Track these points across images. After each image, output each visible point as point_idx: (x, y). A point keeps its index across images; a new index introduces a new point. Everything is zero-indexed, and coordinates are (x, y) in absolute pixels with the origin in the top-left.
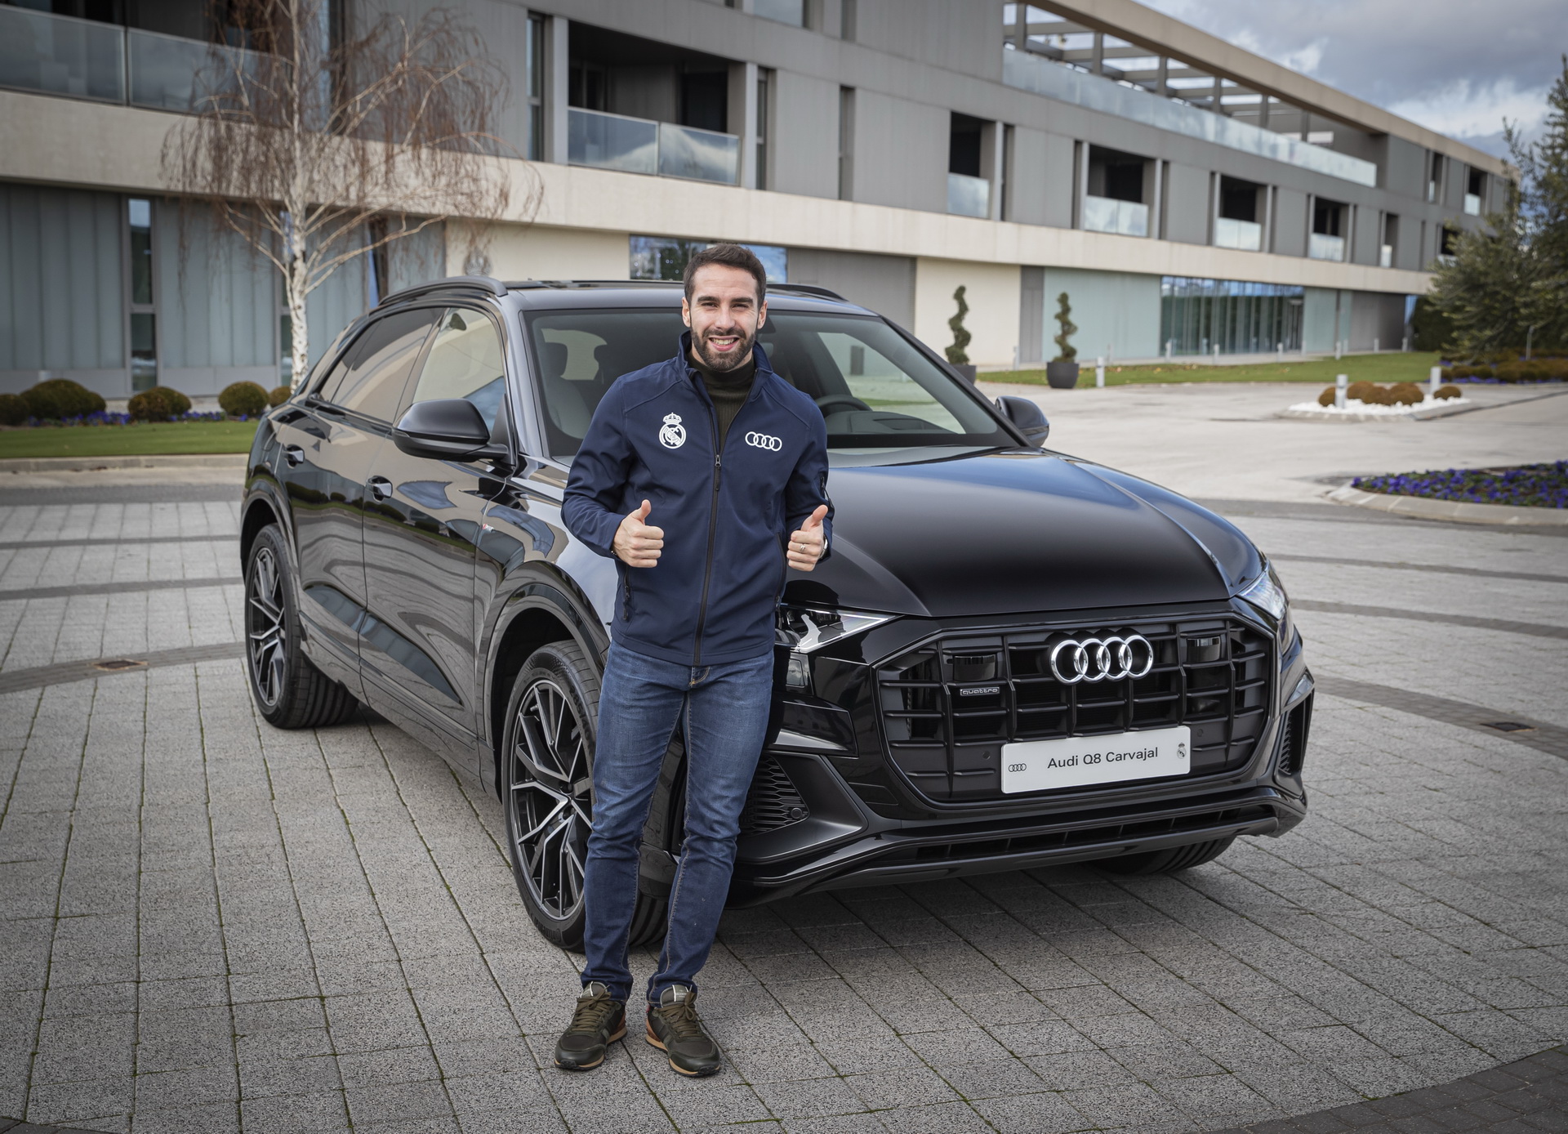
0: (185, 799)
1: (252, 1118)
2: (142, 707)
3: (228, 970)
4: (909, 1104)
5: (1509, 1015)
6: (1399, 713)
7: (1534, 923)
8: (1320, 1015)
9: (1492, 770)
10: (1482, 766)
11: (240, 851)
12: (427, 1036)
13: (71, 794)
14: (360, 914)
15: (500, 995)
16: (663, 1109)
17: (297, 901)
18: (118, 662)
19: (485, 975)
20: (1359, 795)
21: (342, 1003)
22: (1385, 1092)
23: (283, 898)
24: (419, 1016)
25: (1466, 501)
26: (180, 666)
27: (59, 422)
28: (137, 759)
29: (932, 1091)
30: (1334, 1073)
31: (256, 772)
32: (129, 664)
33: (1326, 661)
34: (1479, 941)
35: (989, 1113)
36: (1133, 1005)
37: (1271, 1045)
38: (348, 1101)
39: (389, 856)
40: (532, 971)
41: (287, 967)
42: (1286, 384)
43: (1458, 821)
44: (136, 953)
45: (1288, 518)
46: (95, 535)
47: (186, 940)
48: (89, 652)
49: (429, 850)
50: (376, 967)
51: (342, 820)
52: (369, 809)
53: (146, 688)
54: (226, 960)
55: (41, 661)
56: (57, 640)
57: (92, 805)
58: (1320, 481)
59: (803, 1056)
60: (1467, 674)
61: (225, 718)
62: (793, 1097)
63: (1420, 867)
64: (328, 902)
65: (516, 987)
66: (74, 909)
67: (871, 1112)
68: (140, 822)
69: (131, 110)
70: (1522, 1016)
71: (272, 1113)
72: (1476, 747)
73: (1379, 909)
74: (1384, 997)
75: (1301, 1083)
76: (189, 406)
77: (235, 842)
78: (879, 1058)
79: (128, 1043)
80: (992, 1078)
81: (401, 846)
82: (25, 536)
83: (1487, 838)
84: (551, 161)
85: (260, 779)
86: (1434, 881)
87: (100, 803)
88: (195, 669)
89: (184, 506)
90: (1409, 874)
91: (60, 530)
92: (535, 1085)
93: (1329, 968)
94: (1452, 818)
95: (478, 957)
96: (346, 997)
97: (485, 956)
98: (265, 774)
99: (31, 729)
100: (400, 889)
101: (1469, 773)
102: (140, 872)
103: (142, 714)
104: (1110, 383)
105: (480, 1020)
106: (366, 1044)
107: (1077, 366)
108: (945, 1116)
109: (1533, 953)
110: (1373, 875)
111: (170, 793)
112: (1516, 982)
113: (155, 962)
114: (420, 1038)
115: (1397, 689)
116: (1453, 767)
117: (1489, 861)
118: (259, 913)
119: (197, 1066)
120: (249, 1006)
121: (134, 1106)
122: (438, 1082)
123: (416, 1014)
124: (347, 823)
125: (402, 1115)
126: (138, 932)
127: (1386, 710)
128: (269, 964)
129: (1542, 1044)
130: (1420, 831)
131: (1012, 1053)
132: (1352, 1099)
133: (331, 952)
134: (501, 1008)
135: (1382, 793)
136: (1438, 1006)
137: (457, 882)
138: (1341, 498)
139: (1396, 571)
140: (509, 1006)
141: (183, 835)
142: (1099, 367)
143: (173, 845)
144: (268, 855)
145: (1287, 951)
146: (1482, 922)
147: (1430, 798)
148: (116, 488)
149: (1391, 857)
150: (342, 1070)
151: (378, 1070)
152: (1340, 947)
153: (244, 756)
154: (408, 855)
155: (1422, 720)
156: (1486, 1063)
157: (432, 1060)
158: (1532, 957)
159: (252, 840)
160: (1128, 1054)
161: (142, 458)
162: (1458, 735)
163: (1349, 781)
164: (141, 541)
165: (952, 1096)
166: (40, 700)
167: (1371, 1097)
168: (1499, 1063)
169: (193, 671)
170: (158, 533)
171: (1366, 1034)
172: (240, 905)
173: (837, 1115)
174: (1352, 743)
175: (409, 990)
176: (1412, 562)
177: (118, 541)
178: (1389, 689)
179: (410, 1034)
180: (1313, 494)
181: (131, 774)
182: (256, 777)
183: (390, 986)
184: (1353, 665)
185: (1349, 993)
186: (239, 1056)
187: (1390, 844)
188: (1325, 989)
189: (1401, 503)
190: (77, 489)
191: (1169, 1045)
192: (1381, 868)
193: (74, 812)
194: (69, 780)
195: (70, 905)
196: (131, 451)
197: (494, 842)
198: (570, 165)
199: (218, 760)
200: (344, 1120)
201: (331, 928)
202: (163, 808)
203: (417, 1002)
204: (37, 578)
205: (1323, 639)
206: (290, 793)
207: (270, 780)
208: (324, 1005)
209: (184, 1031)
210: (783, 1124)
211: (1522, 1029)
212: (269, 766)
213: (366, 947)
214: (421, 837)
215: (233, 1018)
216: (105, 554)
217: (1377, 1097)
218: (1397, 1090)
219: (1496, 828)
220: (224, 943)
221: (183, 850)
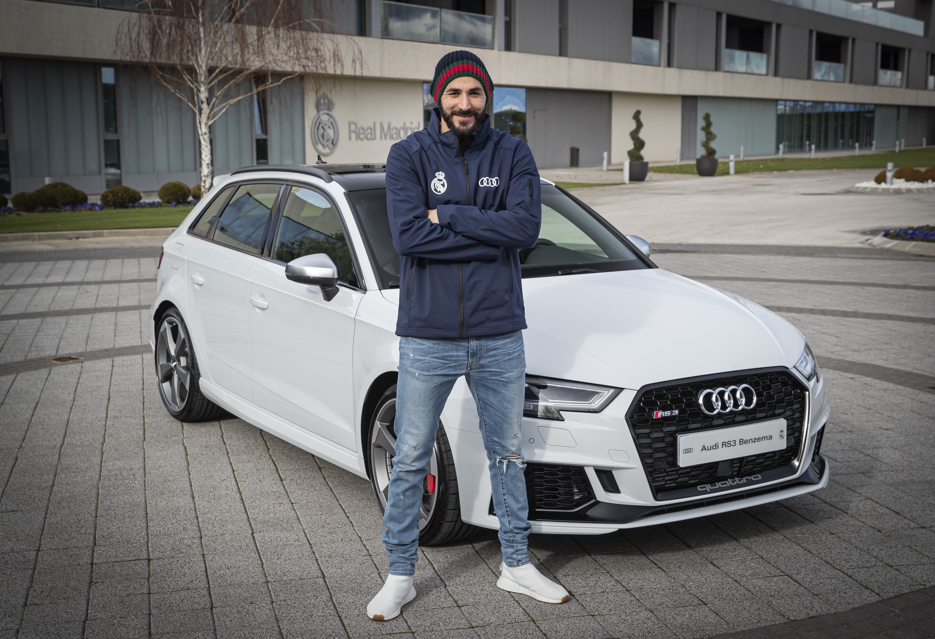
0: (90, 441)
1: (91, 631)
2: (75, 385)
3: (95, 543)
4: (498, 623)
5: (896, 569)
6: (877, 381)
7: (929, 512)
8: (772, 570)
9: (928, 417)
10: (922, 414)
11: (117, 472)
12: (208, 582)
13: (21, 438)
14: (182, 510)
15: (258, 557)
16: (344, 625)
17: (146, 502)
18: (66, 358)
19: (252, 546)
20: (835, 433)
21: (160, 563)
22: (803, 616)
23: (138, 500)
24: (206, 571)
26: (104, 360)
27: (57, 209)
28: (66, 417)
29: (513, 616)
30: (772, 604)
31: (137, 424)
32: (72, 359)
33: (837, 348)
34: (889, 524)
35: (546, 628)
36: (654, 563)
37: (737, 587)
38: (152, 621)
39: (208, 475)
40: (281, 543)
41: (131, 542)
42: (857, 170)
43: (895, 449)
44: (41, 533)
45: (837, 257)
46: (68, 280)
47: (73, 526)
48: (50, 352)
49: (234, 471)
50: (185, 541)
51: (183, 454)
52: (202, 446)
53: (80, 374)
54: (95, 538)
55: (19, 358)
56: (31, 344)
57: (32, 445)
58: (864, 233)
59: (438, 594)
60: (929, 356)
61: (125, 391)
62: (426, 619)
63: (863, 478)
64: (165, 503)
65: (269, 553)
66: (8, 508)
67: (473, 627)
68: (60, 455)
69: (101, 10)
70: (904, 569)
71: (103, 628)
72: (922, 402)
73: (829, 504)
74: (817, 558)
75: (749, 611)
76: (140, 198)
77: (115, 467)
78: (485, 595)
79: (25, 587)
81: (217, 468)
82: (25, 281)
83: (912, 460)
84: (370, 36)
85: (138, 428)
86: (870, 487)
87: (37, 443)
88: (113, 361)
89: (127, 260)
90: (855, 482)
91: (47, 277)
92: (268, 611)
93: (787, 540)
94: (893, 447)
95: (250, 536)
96: (164, 559)
97: (254, 534)
98: (142, 425)
99: (4, 399)
100: (211, 494)
101: (912, 419)
102: (53, 485)
103: (74, 389)
104: (738, 172)
105: (243, 573)
106: (169, 588)
107: (716, 161)
108: (518, 630)
109: (923, 531)
111: (82, 437)
112: (907, 549)
113: (51, 538)
114: (203, 584)
115: (880, 366)
116: (903, 415)
117: (910, 474)
118: (120, 509)
119: (64, 600)
120: (104, 565)
121: (21, 624)
122: (209, 609)
123: (204, 570)
124: (187, 455)
125: (182, 629)
126: (45, 521)
127: (868, 380)
128: (120, 540)
129: (912, 587)
130: (869, 456)
132: (780, 620)
133: (160, 532)
134: (257, 565)
135: (851, 432)
136: (851, 564)
137: (247, 490)
138: (875, 244)
139: (900, 290)
140: (263, 564)
141: (84, 463)
142: (731, 161)
143: (77, 469)
144: (134, 474)
146: (894, 512)
147: (882, 434)
148: (87, 250)
149: (846, 472)
150: (152, 603)
151: (174, 602)
153: (131, 415)
154: (220, 474)
155: (891, 386)
156: (873, 599)
157: (208, 597)
158: (922, 534)
159: (126, 465)
160: (644, 593)
161: (105, 231)
162: (912, 395)
163: (831, 424)
164: (96, 283)
165: (525, 618)
166: (14, 381)
167: (793, 620)
168: (881, 599)
169: (111, 363)
170: (107, 277)
171: (800, 581)
172: (110, 505)
173: (451, 629)
174: (840, 400)
175: (204, 555)
176: (912, 285)
177: (81, 283)
178: (874, 366)
179: (198, 581)
180: (857, 241)
181: (60, 426)
182: (136, 427)
183: (192, 553)
184: (854, 351)
185: (795, 556)
186: (91, 594)
187: (847, 463)
188: (780, 553)
189: (914, 246)
190: (62, 251)
191: (671, 587)
192: (837, 478)
193: (21, 449)
194: (21, 430)
195: (6, 505)
196: (99, 227)
197: (275, 466)
198: (382, 38)
199: (115, 417)
200: (146, 632)
201: (163, 518)
202: (75, 446)
203: (206, 563)
204: (27, 306)
205: (838, 335)
206: (156, 437)
207: (144, 429)
208: (149, 564)
209: (61, 580)
210: (416, 635)
211: (902, 578)
212: (145, 420)
213: (182, 529)
214: (231, 463)
215: (92, 572)
216: (71, 292)
217: (796, 620)
218: (811, 615)
219: (920, 453)
220: (95, 528)
221: (82, 472)
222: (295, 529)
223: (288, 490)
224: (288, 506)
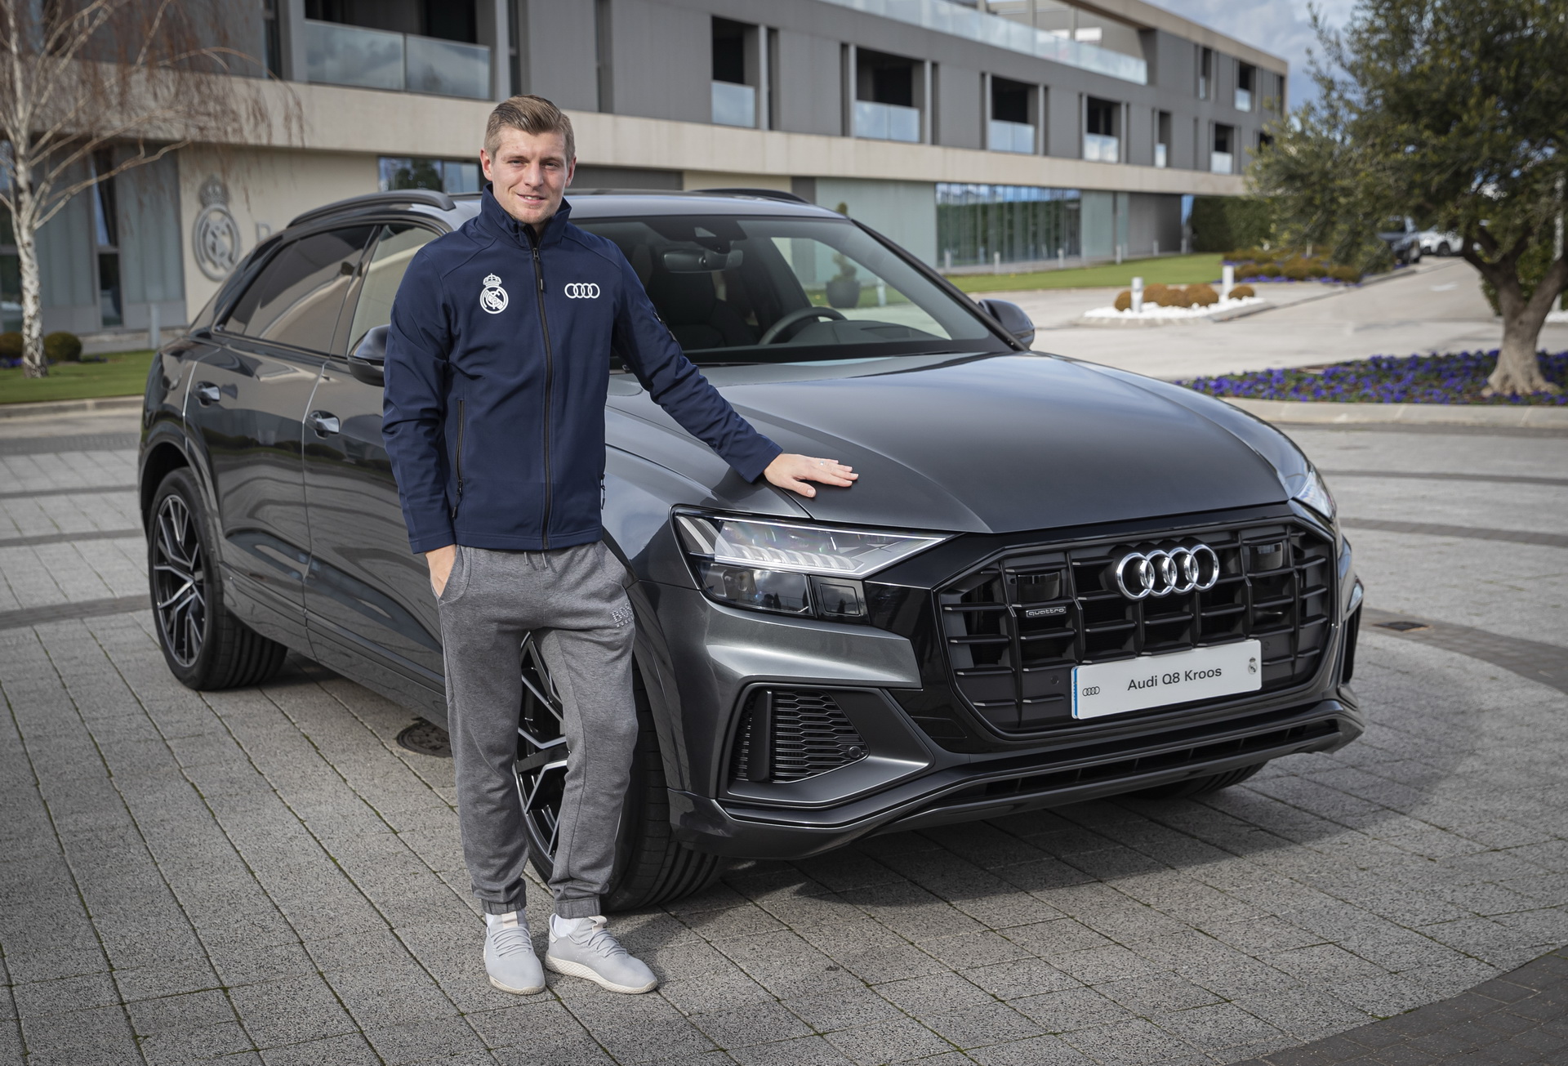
0: (11, 782)
3: (111, 965)
4: (902, 1059)
5: (1494, 921)
7: (1490, 825)
8: (1303, 935)
9: (1399, 671)
10: (1389, 668)
11: (90, 835)
12: (355, 1022)
14: (243, 895)
15: (424, 972)
17: (168, 885)
19: (402, 953)
21: (248, 993)
22: (1394, 1010)
23: (152, 883)
24: (340, 1001)
25: (1292, 400)
29: (922, 1043)
30: (1336, 994)
31: (84, 748)
34: (1441, 847)
36: (1107, 937)
37: (1262, 969)
39: (259, 831)
40: (452, 944)
41: (177, 958)
43: (1382, 725)
47: (54, 936)
49: (302, 822)
50: (277, 951)
51: (195, 795)
52: (222, 781)
54: (105, 955)
59: (773, 1015)
61: (32, 692)
62: (775, 1060)
63: (1358, 774)
64: (204, 884)
65: (439, 962)
70: (1508, 922)
72: (1378, 649)
73: (1331, 821)
74: (1363, 912)
75: (1305, 1007)
77: (80, 825)
78: (855, 1012)
79: (16, 1054)
80: (981, 1025)
81: (270, 819)
83: (1416, 740)
85: (90, 755)
86: (1377, 788)
90: (1350, 782)
93: (1298, 885)
94: (1375, 723)
95: (388, 933)
96: (252, 986)
97: (395, 931)
98: (95, 750)
100: (281, 864)
101: (1377, 676)
104: (892, 302)
105: (409, 1001)
106: (288, 1036)
109: (1499, 856)
110: (1314, 786)
112: (1491, 887)
113: (25, 961)
114: (347, 1025)
117: (1426, 764)
118: (128, 901)
120: (144, 1003)
123: (335, 1000)
124: (202, 797)
128: (155, 956)
129: (1537, 949)
131: (994, 996)
132: (1363, 1021)
133: (222, 938)
134: (429, 987)
136: (1421, 917)
137: (342, 853)
140: (437, 983)
141: (18, 821)
143: (10, 833)
144: (121, 838)
145: (1249, 870)
146: (1440, 828)
149: (1325, 766)
152: (1303, 863)
153: (65, 733)
154: (279, 828)
156: (1488, 973)
157: (368, 1047)
158: (1499, 860)
159: (99, 822)
160: (1117, 989)
165: (945, 1048)
167: (1382, 1016)
168: (1500, 972)
171: (1356, 951)
172: (106, 894)
175: (321, 974)
179: (335, 1022)
182: (85, 753)
183: (298, 971)
185: (1326, 909)
188: (1300, 908)
191: (1157, 976)
192: (1319, 777)
197: (372, 808)
199: (37, 737)
201: (215, 912)
203: (332, 986)
206: (129, 769)
207: (102, 756)
208: (228, 997)
209: (77, 1036)
211: (1512, 935)
212: (96, 740)
213: (259, 930)
214: (289, 808)
215: (129, 1018)
217: (1387, 1018)
218: (1406, 1008)
219: (1423, 730)
220: (98, 937)
221: (24, 838)
222: (463, 916)
223: (415, 849)
224: (429, 878)
